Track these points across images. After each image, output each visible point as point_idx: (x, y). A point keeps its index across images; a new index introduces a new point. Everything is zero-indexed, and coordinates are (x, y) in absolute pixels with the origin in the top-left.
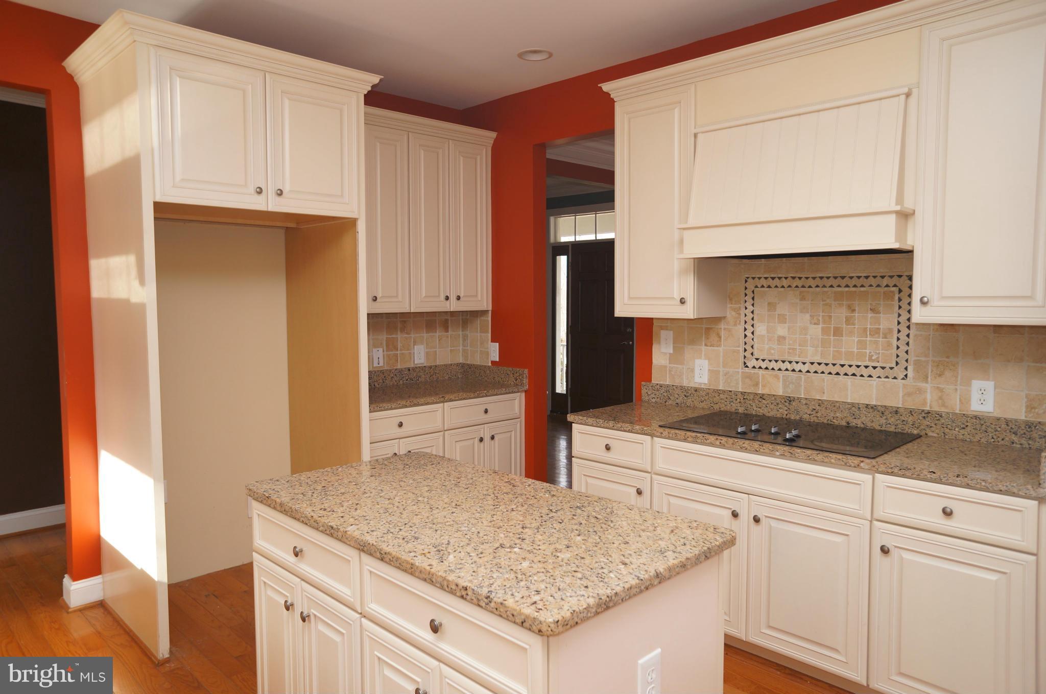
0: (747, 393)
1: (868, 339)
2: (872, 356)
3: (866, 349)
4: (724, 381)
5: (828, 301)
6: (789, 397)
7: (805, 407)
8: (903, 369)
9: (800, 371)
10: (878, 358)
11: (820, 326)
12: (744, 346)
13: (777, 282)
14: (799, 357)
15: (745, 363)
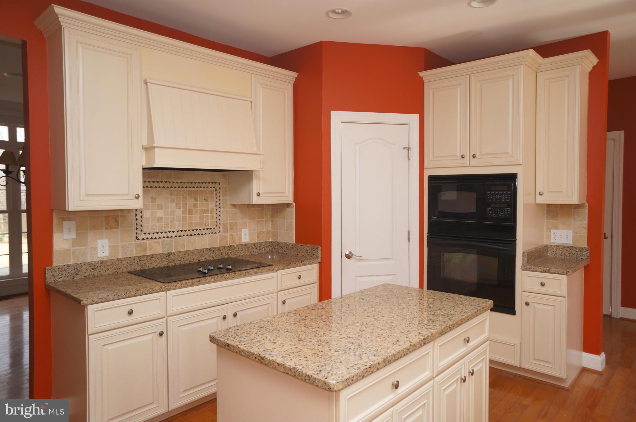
0: (142, 257)
1: (204, 215)
2: (206, 223)
3: (203, 220)
4: (122, 252)
5: (185, 195)
6: (169, 253)
7: (177, 257)
8: (219, 228)
9: (172, 237)
10: (209, 224)
11: (182, 209)
12: (136, 226)
13: (156, 184)
14: (170, 229)
15: (137, 237)
